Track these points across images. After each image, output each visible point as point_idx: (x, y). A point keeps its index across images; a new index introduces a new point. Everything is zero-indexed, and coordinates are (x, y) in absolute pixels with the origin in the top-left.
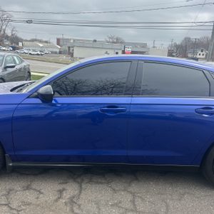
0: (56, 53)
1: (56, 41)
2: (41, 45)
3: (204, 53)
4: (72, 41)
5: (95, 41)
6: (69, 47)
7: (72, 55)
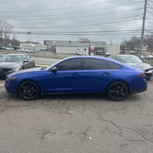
0: (43, 50)
1: (43, 42)
2: (33, 46)
3: (146, 47)
4: (55, 42)
5: (70, 42)
6: (53, 47)
7: (55, 51)
